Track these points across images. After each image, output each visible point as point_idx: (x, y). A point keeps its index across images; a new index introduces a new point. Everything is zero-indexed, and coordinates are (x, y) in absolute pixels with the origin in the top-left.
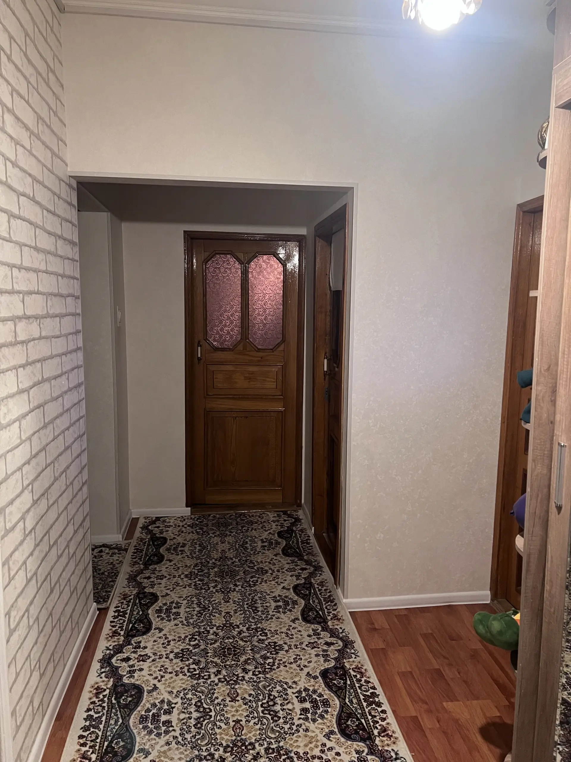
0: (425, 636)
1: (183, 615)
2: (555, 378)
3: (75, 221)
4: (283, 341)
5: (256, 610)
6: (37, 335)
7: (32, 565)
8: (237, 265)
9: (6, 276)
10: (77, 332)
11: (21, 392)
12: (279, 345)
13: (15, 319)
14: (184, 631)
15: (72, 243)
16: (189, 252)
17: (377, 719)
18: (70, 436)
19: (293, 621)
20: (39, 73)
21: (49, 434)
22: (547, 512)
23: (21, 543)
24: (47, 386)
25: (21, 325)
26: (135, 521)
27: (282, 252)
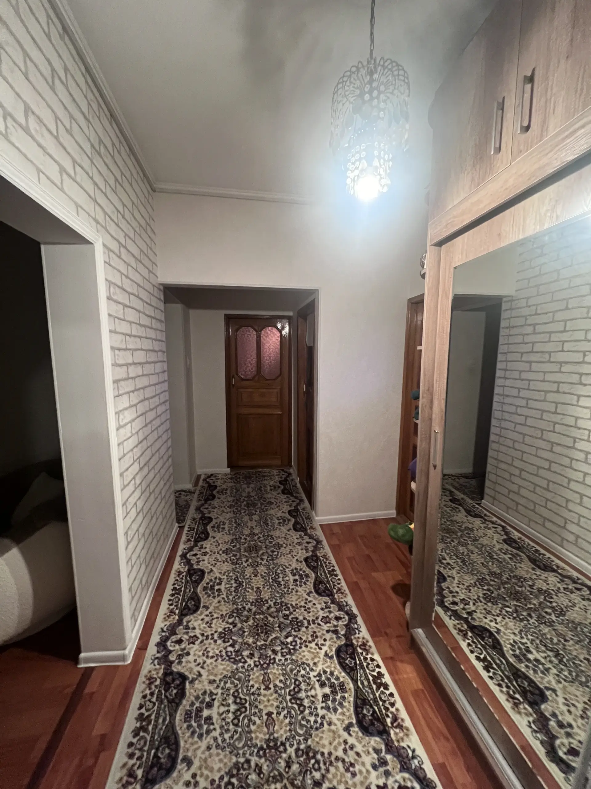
0: (361, 537)
1: (227, 529)
2: (432, 394)
3: (162, 309)
4: (281, 374)
5: (267, 525)
6: (141, 373)
7: (140, 504)
8: (254, 333)
9: (122, 341)
10: (164, 372)
11: (131, 406)
12: (278, 377)
13: (127, 365)
14: (227, 538)
15: (160, 321)
16: (227, 325)
17: (336, 584)
18: (161, 430)
19: (288, 531)
20: (141, 226)
21: (148, 430)
22: (428, 468)
23: (134, 492)
24: (146, 403)
25: (131, 368)
26: (199, 477)
27: (279, 326)
